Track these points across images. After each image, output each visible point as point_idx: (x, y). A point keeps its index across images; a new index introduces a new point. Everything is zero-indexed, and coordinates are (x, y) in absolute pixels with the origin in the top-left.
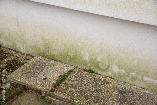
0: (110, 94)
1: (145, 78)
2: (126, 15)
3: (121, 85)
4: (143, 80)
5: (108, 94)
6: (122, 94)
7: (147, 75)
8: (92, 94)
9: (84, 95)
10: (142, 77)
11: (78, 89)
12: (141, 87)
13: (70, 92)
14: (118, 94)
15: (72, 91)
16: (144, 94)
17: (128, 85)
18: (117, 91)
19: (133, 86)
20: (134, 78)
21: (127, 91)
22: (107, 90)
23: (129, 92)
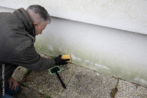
0: (69, 80)
1: (96, 65)
2: (74, 16)
3: (78, 70)
4: (94, 66)
5: (67, 80)
6: (78, 79)
7: (97, 62)
8: (54, 82)
9: (47, 83)
10: (94, 64)
11: (44, 77)
12: (94, 70)
13: (37, 81)
14: (75, 79)
15: (38, 80)
16: (96, 77)
17: (84, 69)
18: (74, 76)
19: (88, 70)
20: (88, 64)
21: (82, 76)
22: (66, 76)
23: (84, 76)
